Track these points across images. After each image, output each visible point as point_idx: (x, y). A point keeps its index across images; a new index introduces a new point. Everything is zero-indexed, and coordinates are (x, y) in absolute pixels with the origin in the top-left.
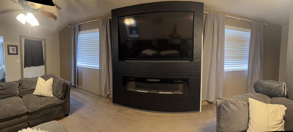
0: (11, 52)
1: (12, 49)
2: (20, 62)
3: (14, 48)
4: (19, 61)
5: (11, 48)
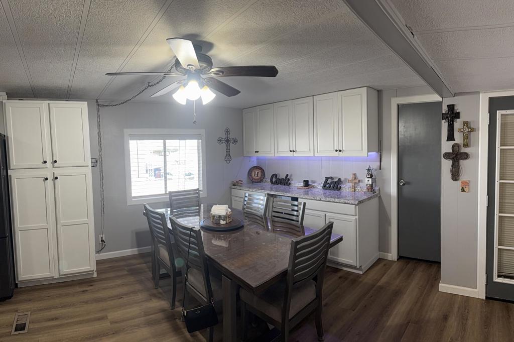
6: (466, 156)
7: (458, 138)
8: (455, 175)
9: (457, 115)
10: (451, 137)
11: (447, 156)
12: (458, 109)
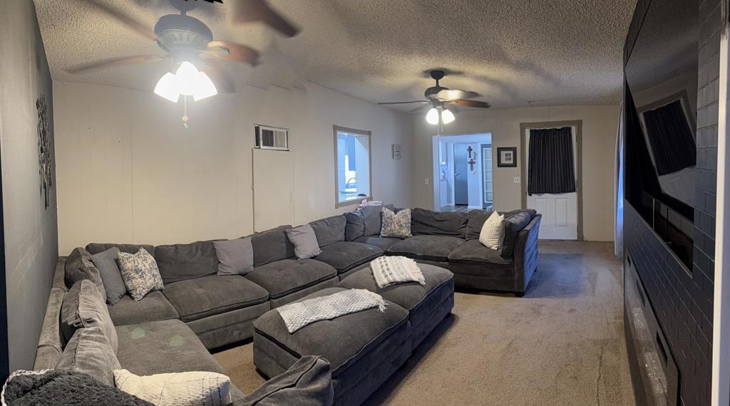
0: (503, 161)
1: (506, 155)
2: (519, 182)
3: (510, 155)
4: (518, 180)
5: (503, 153)
6: (475, 163)
7: (472, 157)
8: (472, 169)
9: (471, 150)
10: (470, 157)
11: (469, 163)
12: (472, 148)
